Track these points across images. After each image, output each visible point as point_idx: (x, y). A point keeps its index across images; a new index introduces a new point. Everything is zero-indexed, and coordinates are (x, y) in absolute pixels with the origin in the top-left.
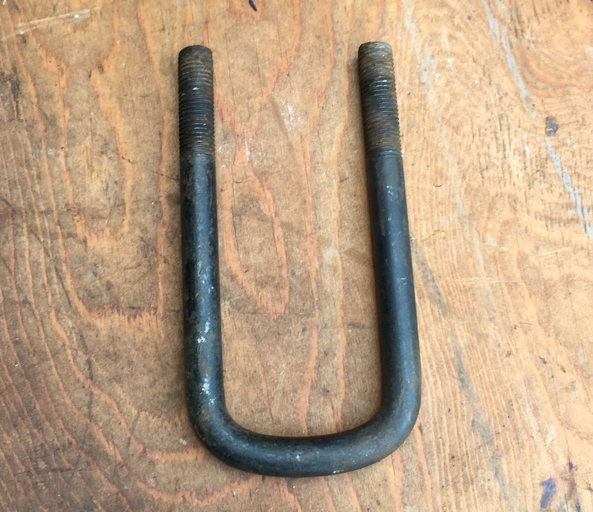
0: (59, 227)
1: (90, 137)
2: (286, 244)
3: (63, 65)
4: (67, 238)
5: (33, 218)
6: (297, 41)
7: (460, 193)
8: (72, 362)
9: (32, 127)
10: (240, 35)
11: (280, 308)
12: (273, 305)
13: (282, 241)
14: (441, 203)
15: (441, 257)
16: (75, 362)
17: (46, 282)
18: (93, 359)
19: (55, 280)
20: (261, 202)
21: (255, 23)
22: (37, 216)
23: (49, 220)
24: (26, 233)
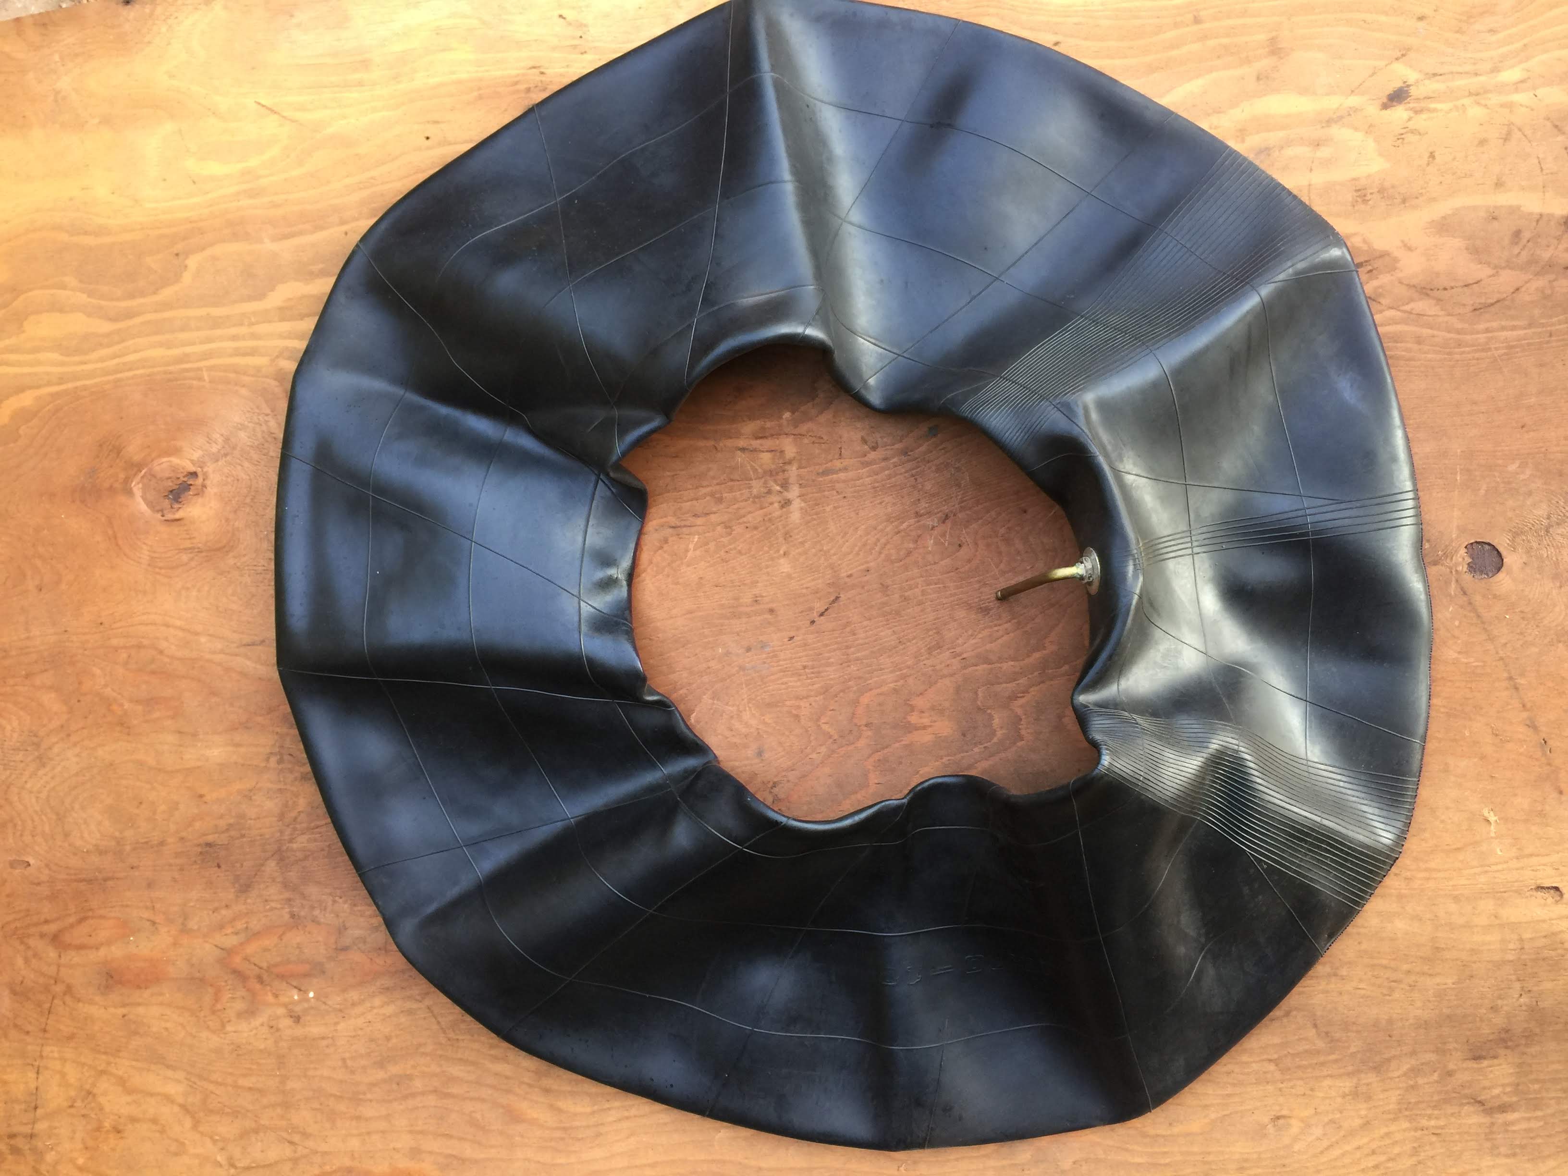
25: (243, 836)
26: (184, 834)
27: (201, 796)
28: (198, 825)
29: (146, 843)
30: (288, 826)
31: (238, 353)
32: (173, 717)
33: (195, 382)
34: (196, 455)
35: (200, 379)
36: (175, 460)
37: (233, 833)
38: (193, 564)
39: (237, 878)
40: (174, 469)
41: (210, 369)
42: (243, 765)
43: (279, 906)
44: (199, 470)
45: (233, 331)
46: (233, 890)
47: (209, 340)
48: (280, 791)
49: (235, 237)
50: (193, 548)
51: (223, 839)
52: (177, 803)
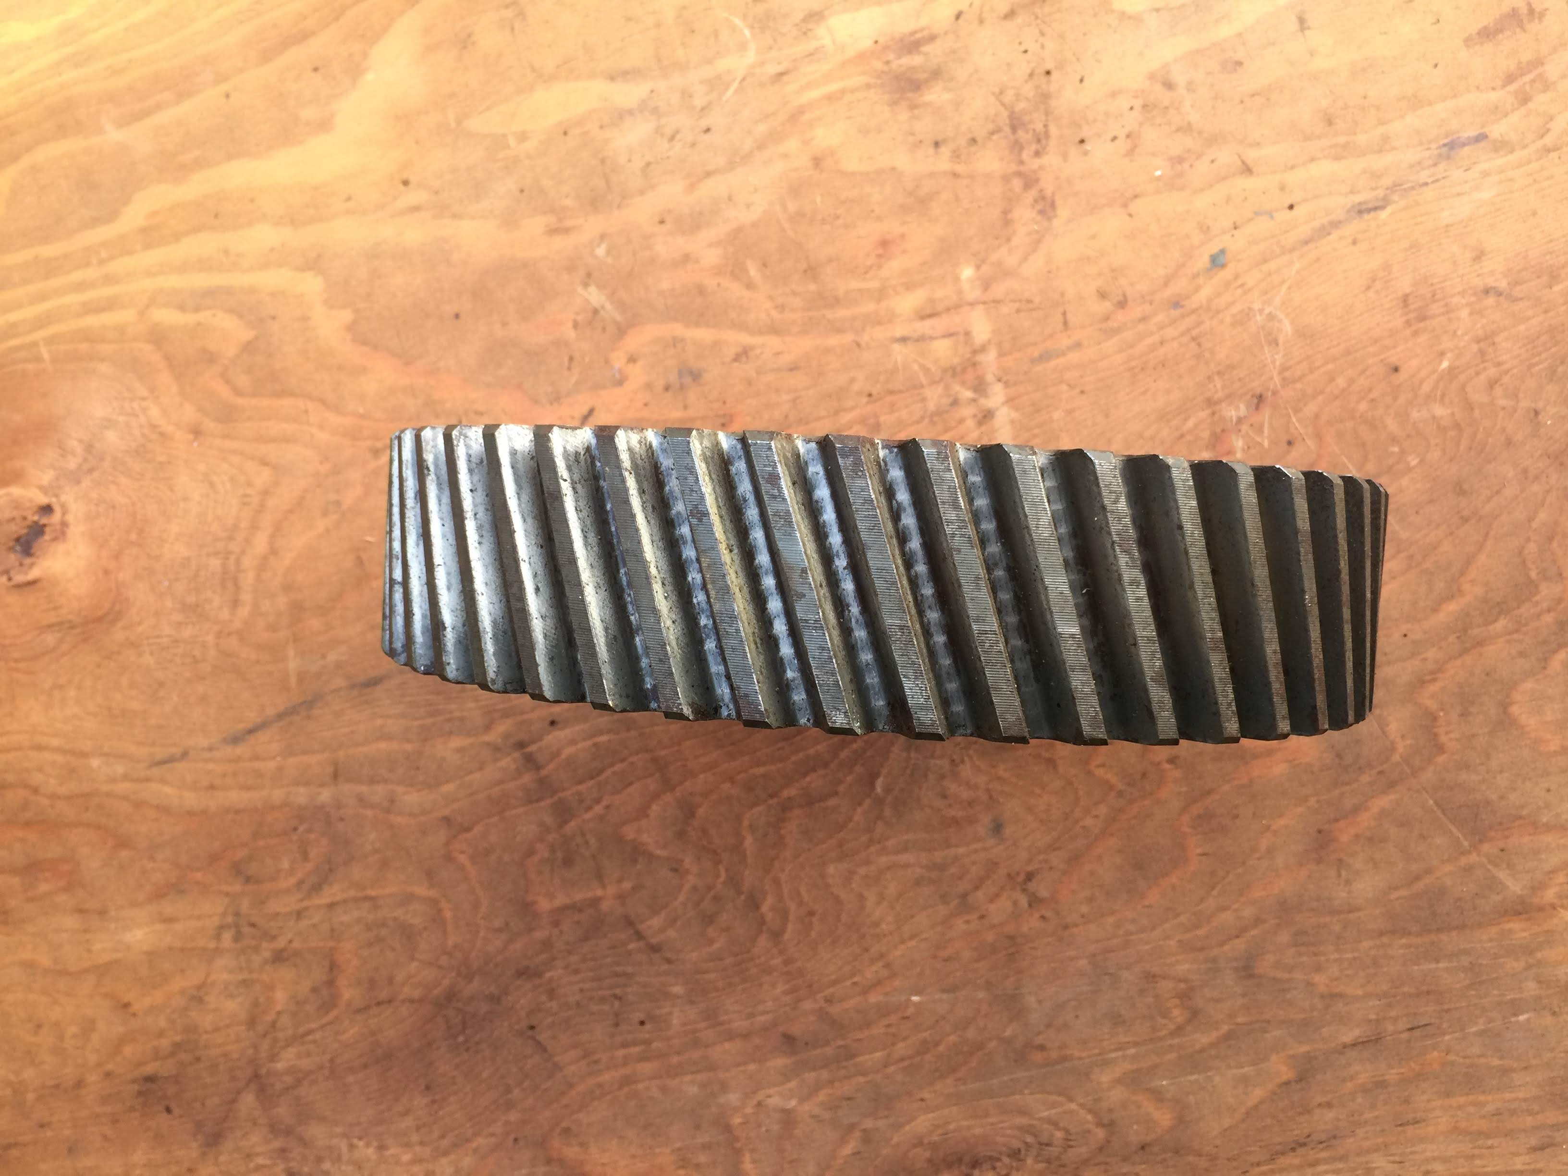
25: (198, 1059)
26: (110, 1067)
27: (126, 1005)
28: (128, 1050)
29: (57, 1086)
30: (265, 1036)
31: (90, 309)
32: (69, 888)
33: (30, 367)
34: (47, 477)
35: (38, 359)
36: (16, 491)
37: (185, 1057)
38: (65, 647)
39: (199, 1125)
40: (17, 504)
41: (50, 341)
42: (182, 950)
43: (268, 1162)
44: (53, 500)
45: (77, 276)
46: (194, 1145)
47: (43, 297)
48: (244, 983)
49: (62, 131)
50: (61, 624)
51: (166, 1068)
52: (92, 1021)
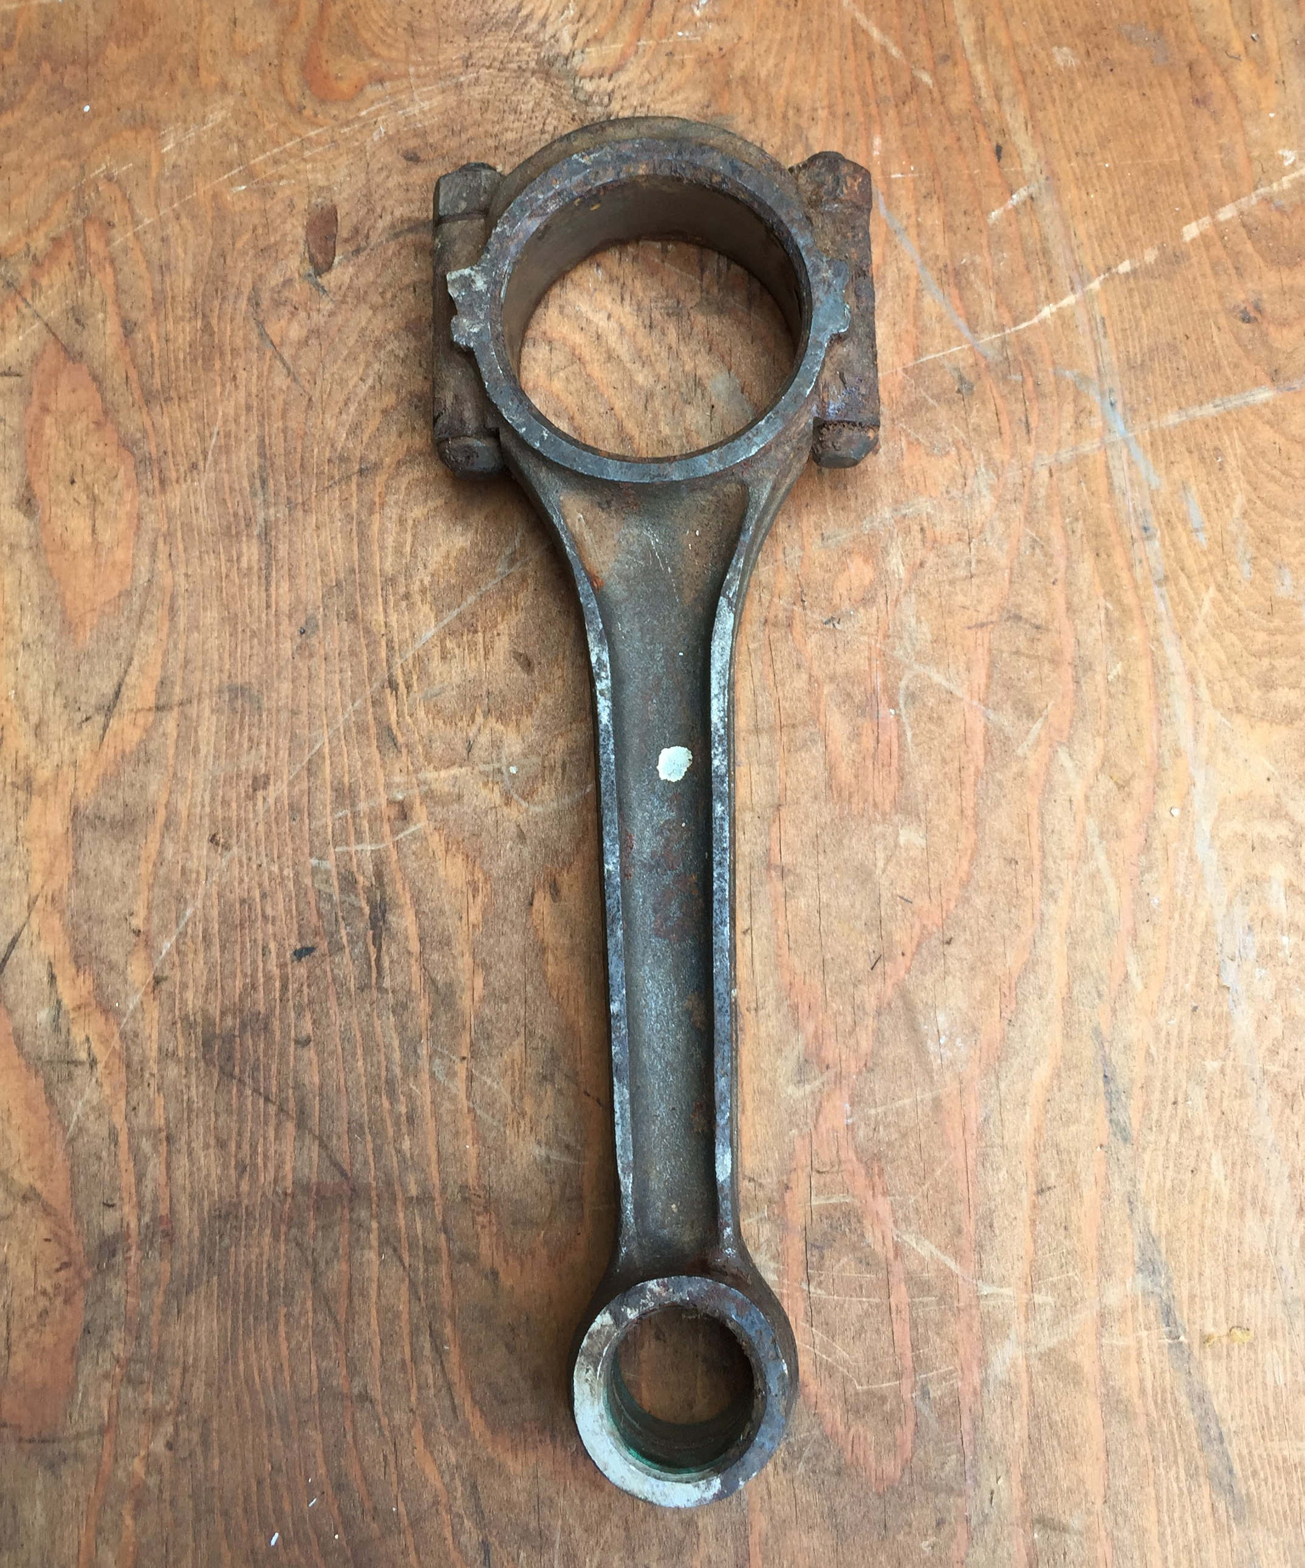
0: (443, 1236)
1: (521, 1039)
2: (914, 1325)
3: (479, 875)
4: (459, 1262)
5: (392, 1211)
6: (965, 865)
7: (1291, 1246)
8: (450, 1541)
9: (405, 1007)
10: (846, 841)
11: (891, 1467)
12: (879, 1460)
13: (906, 1315)
14: (1247, 1266)
15: (1241, 1389)
16: (457, 1544)
17: (408, 1357)
18: (492, 1539)
19: (427, 1351)
20: (866, 1222)
21: (879, 817)
22: (399, 1205)
23: (424, 1219)
24: (375, 1243)
